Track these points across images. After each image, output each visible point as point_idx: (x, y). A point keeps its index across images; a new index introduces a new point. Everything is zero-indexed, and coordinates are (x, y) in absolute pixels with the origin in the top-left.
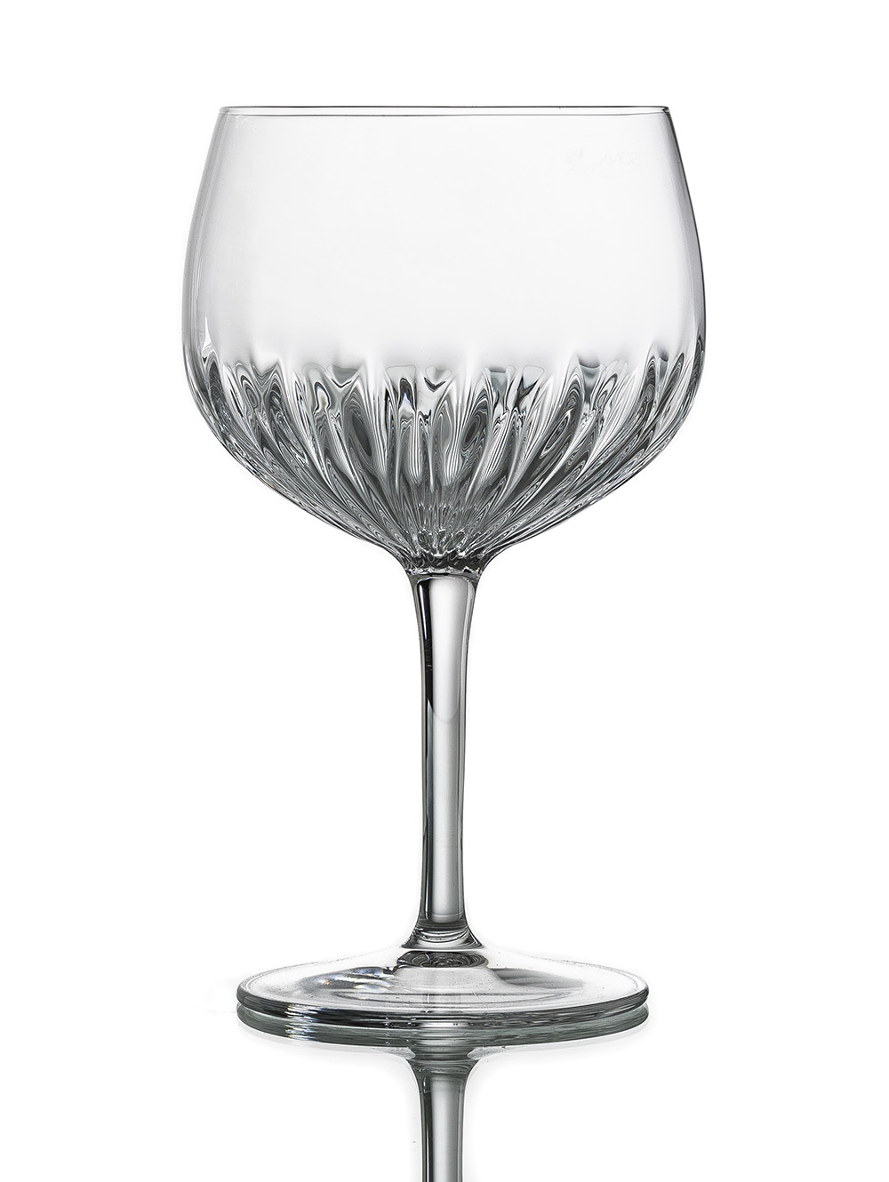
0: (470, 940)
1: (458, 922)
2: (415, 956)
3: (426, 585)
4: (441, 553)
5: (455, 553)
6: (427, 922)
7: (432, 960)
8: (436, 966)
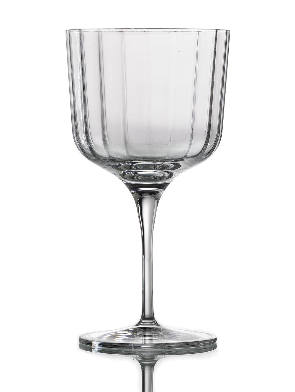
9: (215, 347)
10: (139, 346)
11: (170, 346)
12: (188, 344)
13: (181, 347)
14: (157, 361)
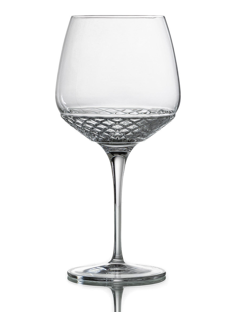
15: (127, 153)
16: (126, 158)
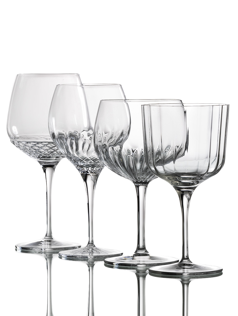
0: (146, 251)
1: (144, 248)
2: (137, 254)
3: (138, 187)
4: (140, 181)
5: (142, 181)
6: (138, 248)
7: (139, 255)
8: (140, 256)
9: (222, 274)
10: (181, 274)
11: (197, 274)
12: (207, 273)
13: (204, 274)
14: (191, 281)
15: (54, 166)
16: (54, 169)
